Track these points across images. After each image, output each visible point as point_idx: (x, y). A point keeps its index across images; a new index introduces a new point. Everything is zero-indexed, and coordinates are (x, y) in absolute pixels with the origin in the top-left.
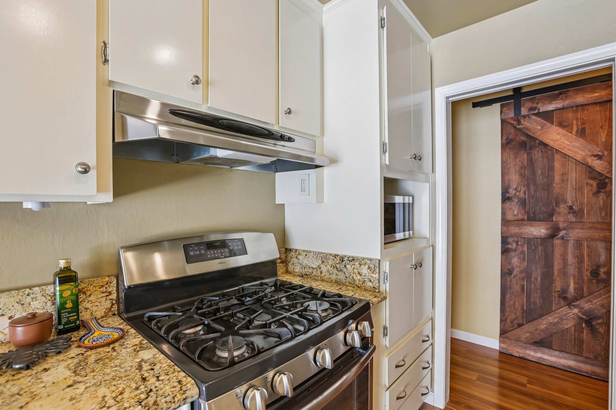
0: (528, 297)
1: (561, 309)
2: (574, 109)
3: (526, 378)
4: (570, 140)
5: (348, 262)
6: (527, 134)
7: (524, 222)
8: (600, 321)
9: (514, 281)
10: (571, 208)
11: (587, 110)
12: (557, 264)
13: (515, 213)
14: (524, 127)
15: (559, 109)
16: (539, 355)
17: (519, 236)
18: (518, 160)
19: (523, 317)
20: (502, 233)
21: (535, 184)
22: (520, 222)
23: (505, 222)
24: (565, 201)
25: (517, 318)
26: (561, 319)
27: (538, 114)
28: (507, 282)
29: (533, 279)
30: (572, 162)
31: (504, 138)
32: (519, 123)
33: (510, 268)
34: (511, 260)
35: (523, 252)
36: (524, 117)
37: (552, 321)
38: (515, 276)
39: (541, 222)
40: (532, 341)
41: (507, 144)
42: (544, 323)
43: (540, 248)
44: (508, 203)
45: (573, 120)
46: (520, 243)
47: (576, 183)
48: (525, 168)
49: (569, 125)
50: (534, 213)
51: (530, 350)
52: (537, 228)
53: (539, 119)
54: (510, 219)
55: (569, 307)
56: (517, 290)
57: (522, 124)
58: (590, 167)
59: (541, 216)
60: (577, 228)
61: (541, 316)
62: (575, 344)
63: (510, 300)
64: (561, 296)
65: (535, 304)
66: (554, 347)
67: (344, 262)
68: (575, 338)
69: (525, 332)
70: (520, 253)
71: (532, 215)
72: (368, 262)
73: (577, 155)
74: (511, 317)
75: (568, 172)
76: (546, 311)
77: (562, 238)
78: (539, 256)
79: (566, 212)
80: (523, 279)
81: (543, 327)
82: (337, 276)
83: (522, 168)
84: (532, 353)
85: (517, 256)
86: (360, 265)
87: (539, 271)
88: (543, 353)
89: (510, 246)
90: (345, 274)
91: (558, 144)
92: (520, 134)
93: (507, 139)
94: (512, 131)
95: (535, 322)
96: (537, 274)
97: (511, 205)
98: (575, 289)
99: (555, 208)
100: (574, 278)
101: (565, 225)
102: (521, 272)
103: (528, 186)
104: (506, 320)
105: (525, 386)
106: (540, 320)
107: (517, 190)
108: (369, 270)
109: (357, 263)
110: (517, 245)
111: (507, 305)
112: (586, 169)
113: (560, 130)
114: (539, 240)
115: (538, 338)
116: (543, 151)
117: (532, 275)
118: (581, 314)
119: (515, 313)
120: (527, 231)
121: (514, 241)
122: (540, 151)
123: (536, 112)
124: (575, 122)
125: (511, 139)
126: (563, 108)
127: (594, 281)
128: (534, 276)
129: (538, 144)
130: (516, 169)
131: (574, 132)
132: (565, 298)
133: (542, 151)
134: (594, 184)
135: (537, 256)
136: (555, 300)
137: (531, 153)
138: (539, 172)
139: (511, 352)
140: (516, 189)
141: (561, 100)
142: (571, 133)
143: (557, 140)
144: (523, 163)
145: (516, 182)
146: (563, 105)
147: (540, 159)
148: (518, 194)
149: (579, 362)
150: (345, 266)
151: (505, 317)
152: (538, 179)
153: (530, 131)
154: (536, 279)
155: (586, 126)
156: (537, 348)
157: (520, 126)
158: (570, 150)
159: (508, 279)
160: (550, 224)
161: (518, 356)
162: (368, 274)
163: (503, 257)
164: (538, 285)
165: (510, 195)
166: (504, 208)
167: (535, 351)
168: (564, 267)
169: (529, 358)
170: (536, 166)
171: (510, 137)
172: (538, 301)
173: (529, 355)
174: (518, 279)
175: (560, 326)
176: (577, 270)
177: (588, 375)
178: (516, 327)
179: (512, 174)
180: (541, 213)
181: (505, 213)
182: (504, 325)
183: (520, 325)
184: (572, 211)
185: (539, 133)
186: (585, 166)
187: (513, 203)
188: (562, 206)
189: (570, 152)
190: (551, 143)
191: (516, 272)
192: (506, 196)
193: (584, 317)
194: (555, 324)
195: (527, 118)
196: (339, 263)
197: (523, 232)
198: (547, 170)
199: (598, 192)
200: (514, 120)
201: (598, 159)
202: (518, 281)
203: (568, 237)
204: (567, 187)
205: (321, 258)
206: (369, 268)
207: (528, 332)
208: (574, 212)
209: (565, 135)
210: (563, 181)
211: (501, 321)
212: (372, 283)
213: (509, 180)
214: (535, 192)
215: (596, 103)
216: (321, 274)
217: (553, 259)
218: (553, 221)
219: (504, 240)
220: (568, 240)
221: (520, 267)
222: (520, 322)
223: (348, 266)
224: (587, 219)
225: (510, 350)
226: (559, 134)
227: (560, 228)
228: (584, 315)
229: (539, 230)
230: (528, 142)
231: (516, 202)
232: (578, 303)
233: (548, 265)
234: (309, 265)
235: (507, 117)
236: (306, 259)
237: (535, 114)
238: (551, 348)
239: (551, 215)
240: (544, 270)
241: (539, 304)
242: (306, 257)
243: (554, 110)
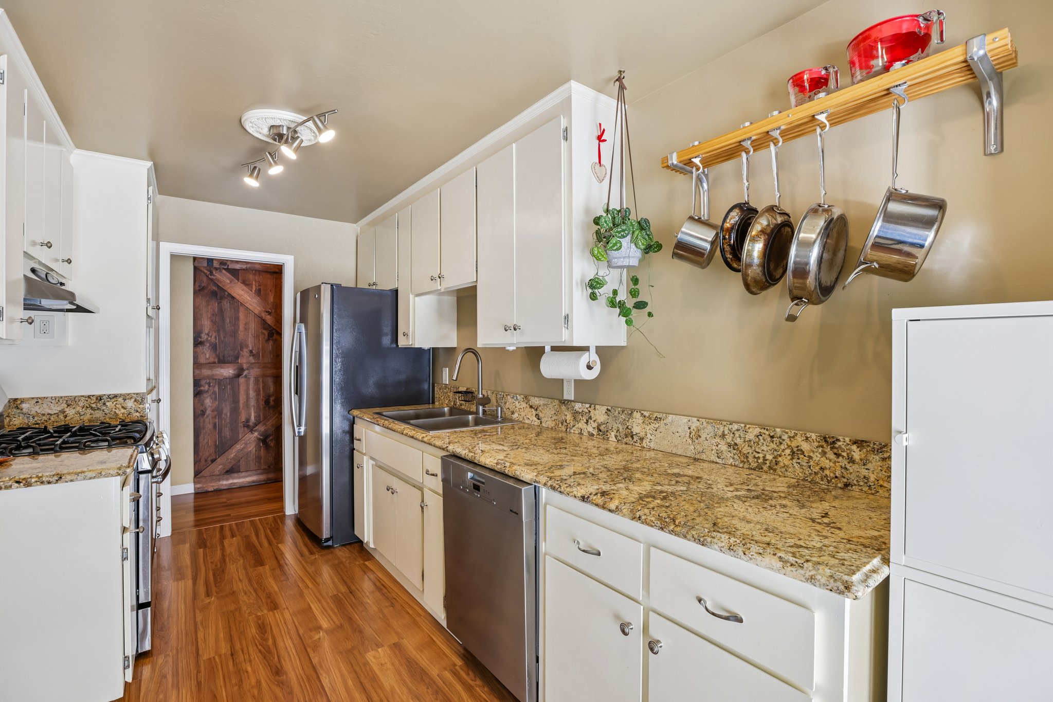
0: (220, 433)
1: (246, 436)
2: (254, 271)
3: (224, 499)
4: (251, 297)
5: (109, 399)
6: (218, 285)
7: (215, 364)
8: (271, 438)
9: (207, 420)
10: (251, 352)
12: (242, 399)
13: (207, 357)
14: (216, 279)
15: (244, 269)
16: (231, 481)
17: (211, 377)
18: (209, 307)
19: (215, 452)
20: (194, 376)
21: (224, 330)
22: (211, 365)
23: (197, 365)
24: (247, 346)
25: (210, 455)
26: (246, 444)
27: (228, 270)
28: (200, 423)
29: (223, 416)
30: (252, 314)
31: (197, 284)
32: (211, 273)
33: (203, 409)
34: (203, 402)
35: (214, 393)
36: (216, 269)
37: (239, 448)
38: (207, 416)
39: (229, 365)
40: (225, 471)
41: (200, 290)
42: (232, 453)
43: (229, 386)
44: (201, 348)
45: (253, 281)
46: (211, 384)
47: (255, 332)
48: (216, 315)
49: (250, 285)
50: (224, 357)
51: (223, 480)
52: (226, 370)
53: (228, 274)
54: (203, 363)
55: (252, 433)
56: (210, 429)
57: (214, 275)
58: (264, 320)
59: (230, 359)
60: (256, 368)
61: (231, 447)
62: (256, 461)
63: (204, 439)
64: (245, 425)
65: (226, 437)
66: (241, 471)
67: (103, 401)
68: (256, 456)
69: (218, 467)
70: (212, 393)
71: (222, 358)
72: (135, 396)
73: (256, 310)
74: (204, 456)
75: (249, 323)
76: (235, 440)
77: (246, 376)
78: (228, 394)
79: (248, 355)
80: (215, 417)
81: (232, 455)
82: (91, 416)
83: (213, 315)
84: (225, 482)
85: (209, 397)
86: (125, 400)
87: (228, 408)
88: (233, 479)
89: (202, 388)
90: (104, 411)
91: (242, 298)
92: (212, 284)
93: (200, 286)
94: (205, 279)
95: (226, 454)
96: (227, 410)
98: (255, 418)
99: (240, 352)
100: (254, 409)
101: (248, 365)
102: (213, 411)
103: (218, 332)
104: (200, 460)
105: (226, 502)
106: (230, 450)
108: (135, 403)
109: (120, 400)
110: (209, 386)
111: (200, 445)
112: (261, 321)
113: (245, 288)
114: (228, 380)
115: (228, 468)
117: (222, 412)
118: (259, 436)
119: (208, 451)
120: (218, 372)
121: (206, 383)
122: (228, 302)
123: (226, 267)
124: (254, 283)
125: (204, 287)
126: (246, 270)
127: (267, 408)
128: (224, 412)
129: (227, 296)
130: (208, 316)
131: (253, 291)
132: (248, 426)
133: (230, 302)
134: (266, 333)
135: (226, 395)
136: (241, 430)
137: (221, 302)
138: (228, 320)
139: (206, 489)
140: (208, 334)
142: (252, 291)
143: (242, 295)
144: (213, 310)
145: (207, 327)
146: (246, 267)
148: (209, 338)
150: (104, 404)
151: (199, 458)
152: (226, 326)
153: (221, 283)
154: (226, 415)
155: (261, 287)
156: (229, 476)
157: (212, 277)
159: (202, 420)
160: (236, 366)
161: (213, 490)
162: (134, 406)
163: (197, 399)
164: (228, 420)
165: (203, 340)
166: (196, 352)
167: (227, 479)
168: (247, 401)
169: (223, 488)
170: (225, 314)
171: (203, 285)
172: (228, 434)
173: (223, 485)
174: (211, 418)
175: (246, 450)
176: (256, 402)
177: (265, 482)
178: (210, 463)
179: (204, 320)
180: (229, 356)
181: (197, 356)
182: (199, 465)
183: (213, 461)
184: (252, 354)
185: (228, 287)
186: (261, 319)
187: (205, 347)
188: (245, 350)
189: (251, 306)
190: (237, 297)
191: (208, 412)
192: (198, 340)
193: (261, 437)
194: (242, 450)
195: (218, 271)
196: (95, 402)
197: (215, 374)
198: (234, 319)
199: (269, 339)
200: (207, 270)
201: (269, 315)
203: (249, 375)
204: (249, 335)
205: (65, 402)
206: (135, 401)
207: (221, 464)
208: (253, 355)
209: (247, 292)
210: (246, 329)
211: (195, 463)
212: (140, 413)
213: (202, 325)
214: (224, 337)
215: (268, 272)
216: (65, 418)
217: (239, 395)
218: (238, 363)
219: (197, 383)
220: (249, 378)
221: (212, 406)
222: (214, 457)
223: (107, 404)
224: (262, 360)
225: (205, 487)
226: (243, 290)
227: (244, 368)
229: (228, 371)
230: (218, 293)
231: (207, 346)
232: (257, 427)
233: (236, 401)
234: (43, 412)
235: (199, 265)
236: (38, 407)
237: (225, 269)
238: (239, 471)
239: (237, 357)
240: (232, 405)
241: (228, 437)
242: (38, 404)
243: (239, 270)
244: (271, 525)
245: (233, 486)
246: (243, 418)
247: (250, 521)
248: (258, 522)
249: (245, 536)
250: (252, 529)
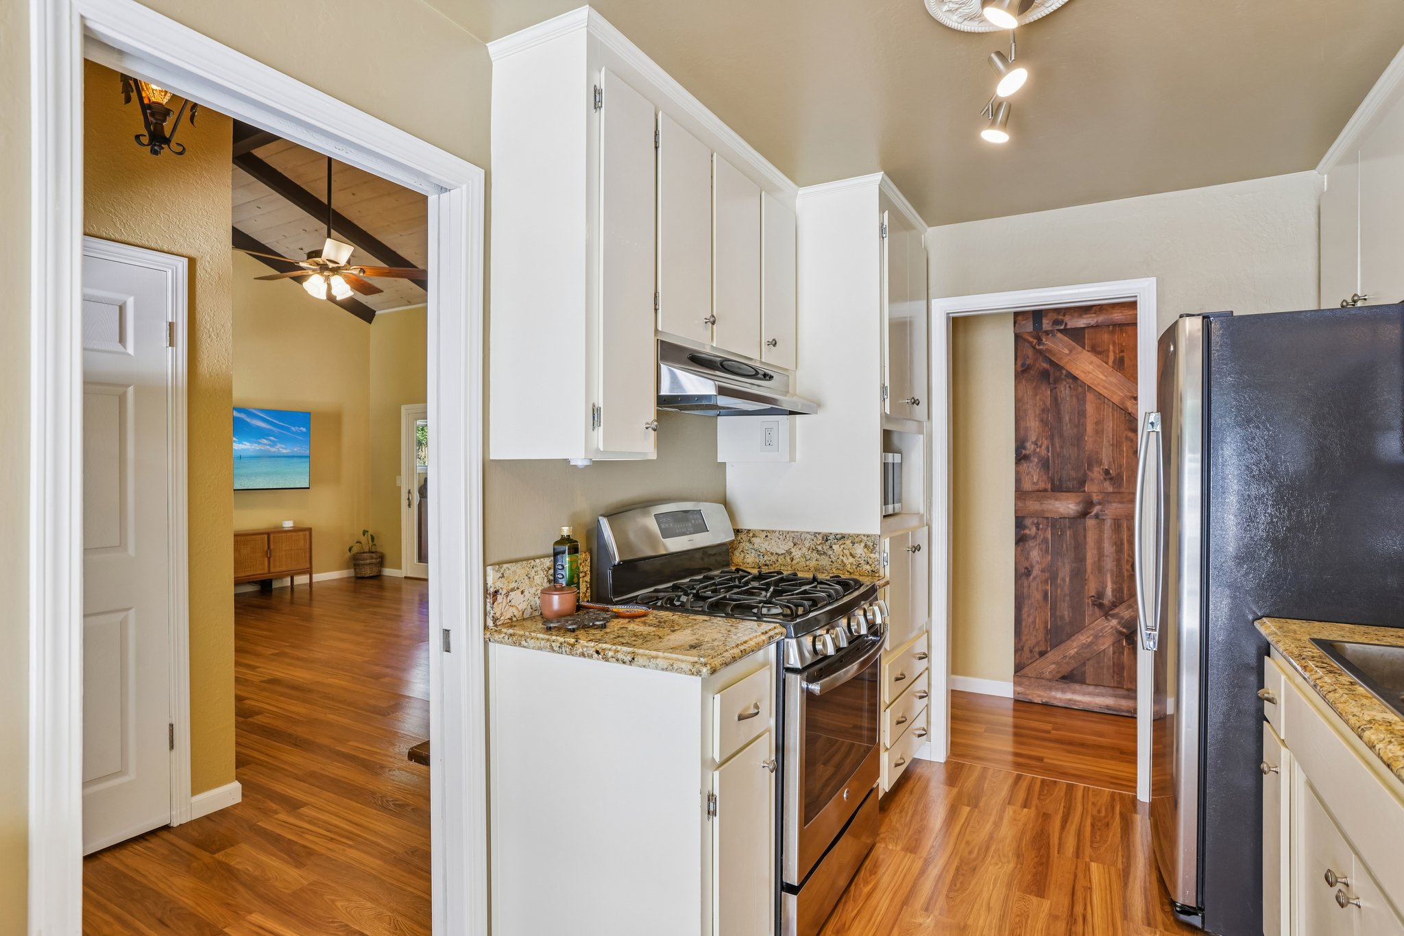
0: (1054, 608)
1: (1096, 622)
2: (1111, 328)
3: (1051, 725)
4: (1106, 374)
5: (836, 541)
6: (1050, 360)
7: (1046, 493)
9: (1034, 585)
10: (1107, 472)
11: (1126, 333)
12: (1091, 556)
13: (1035, 480)
14: (1047, 349)
15: (1092, 327)
16: (1069, 696)
17: (1040, 515)
18: (1038, 398)
19: (1046, 640)
20: (1016, 511)
21: (1061, 436)
22: (1041, 494)
23: (1020, 494)
24: (1100, 463)
25: (1038, 643)
26: (1096, 637)
27: (1065, 331)
28: (1023, 588)
29: (1059, 581)
30: (1108, 405)
31: (1020, 363)
32: (1040, 341)
33: (1028, 567)
34: (1029, 554)
35: (1045, 540)
36: (1047, 333)
37: (1084, 642)
38: (1034, 578)
39: (1069, 494)
40: (1060, 676)
41: (1024, 372)
42: (1073, 647)
43: (1068, 533)
44: (1025, 465)
45: (1109, 345)
46: (1041, 526)
47: (1113, 436)
48: (1048, 410)
49: (1104, 351)
50: (1060, 480)
51: (1057, 689)
52: (1065, 503)
53: (1066, 339)
54: (1028, 490)
55: (1106, 618)
56: (1038, 600)
57: (1044, 344)
58: (1129, 414)
59: (1070, 484)
60: (1114, 502)
61: (1070, 636)
62: (1114, 672)
63: (1029, 616)
64: (1095, 603)
65: (1062, 618)
66: (1087, 682)
67: (829, 542)
68: (1114, 663)
69: (1049, 665)
70: (1042, 542)
71: (1058, 483)
72: (865, 538)
73: (1115, 396)
74: (1029, 642)
75: (1103, 420)
76: (1077, 626)
77: (1097, 516)
78: (1067, 545)
79: (1102, 478)
80: (1046, 582)
81: (1072, 652)
82: (817, 562)
83: (1043, 410)
84: (1059, 695)
85: (1037, 547)
86: (853, 543)
87: (1068, 568)
88: (1074, 692)
89: (1027, 532)
90: (830, 558)
91: (1091, 378)
92: (1041, 359)
93: (1023, 365)
94: (1030, 353)
95: (1063, 646)
96: (1065, 572)
97: (1028, 467)
98: (1113, 592)
99: (1088, 472)
100: (1112, 576)
101: (1100, 497)
102: (1043, 571)
103: (1052, 438)
104: (1023, 649)
105: (1049, 732)
106: (1069, 642)
107: (1037, 445)
108: (866, 550)
109: (848, 542)
110: (1038, 529)
111: (1024, 624)
112: (1125, 417)
113: (1094, 359)
114: (1067, 520)
115: (1066, 670)
116: (1072, 386)
117: (1058, 574)
118: (1121, 627)
119: (1035, 636)
120: (1051, 507)
121: (1033, 523)
122: (1067, 385)
123: (1062, 327)
124: (1111, 347)
125: (1029, 365)
126: (1097, 326)
128: (1060, 575)
129: (1066, 376)
130: (1035, 413)
131: (1110, 363)
132: (1101, 606)
133: (1070, 387)
135: (1064, 546)
136: (1089, 610)
137: (1056, 388)
138: (1067, 418)
139: (1030, 697)
140: (1035, 443)
141: (1095, 313)
142: (1107, 363)
143: (1089, 372)
144: (1044, 403)
145: (1035, 431)
146: (1097, 322)
147: (1068, 399)
148: (1038, 450)
149: (1119, 697)
150: (831, 547)
151: (1021, 644)
152: (1065, 428)
153: (1054, 355)
154: (1064, 580)
155: (1125, 353)
156: (1065, 686)
157: (1041, 347)
158: (1105, 388)
159: (1026, 584)
160: (1080, 497)
161: (1040, 702)
162: (864, 555)
163: (1019, 549)
164: (1066, 589)
165: (1028, 453)
166: (1019, 471)
167: (1064, 691)
168: (1099, 560)
169: (1056, 703)
170: (1062, 408)
171: (1028, 362)
172: (1066, 613)
173: (1056, 698)
174: (1039, 582)
175: (1095, 648)
176: (1115, 563)
177: (1130, 715)
178: (1037, 656)
179: (1029, 420)
180: (1069, 480)
181: (1020, 479)
182: (1021, 656)
183: (1042, 654)
184: (1108, 477)
185: (1066, 360)
186: (1124, 412)
187: (1031, 464)
188: (1096, 469)
189: (1105, 391)
190: (1081, 376)
191: (1035, 572)
192: (1022, 452)
193: (1124, 630)
194: (1090, 645)
195: (1051, 335)
196: (821, 543)
197: (1045, 509)
198: (1076, 415)
200: (1033, 337)
202: (1040, 584)
203: (1103, 515)
204: (1103, 442)
205: (791, 538)
206: (866, 546)
207: (1054, 663)
208: (1111, 479)
209: (1099, 366)
210: (1097, 432)
211: (1016, 651)
212: (870, 565)
213: (1026, 429)
214: (1061, 447)
216: (792, 561)
217: (1085, 548)
218: (1084, 491)
219: (1020, 523)
220: (1104, 519)
221: (1041, 563)
222: (1043, 648)
223: (834, 547)
224: (1126, 488)
225: (1028, 695)
226: (1091, 363)
227: (1094, 501)
228: (1124, 627)
229: (1067, 506)
230: (1051, 372)
231: (1035, 463)
232: (1116, 611)
233: (1080, 559)
234: (771, 551)
235: (1023, 330)
236: (767, 543)
237: (1060, 331)
238: (1082, 682)
239: (1082, 483)
240: (1074, 565)
241: (1067, 619)
242: (767, 539)
243: (1084, 328)
244: (1099, 811)
245: (1073, 704)
246: (1092, 588)
247: (1068, 784)
248: (1080, 794)
249: (1044, 814)
250: (1062, 804)
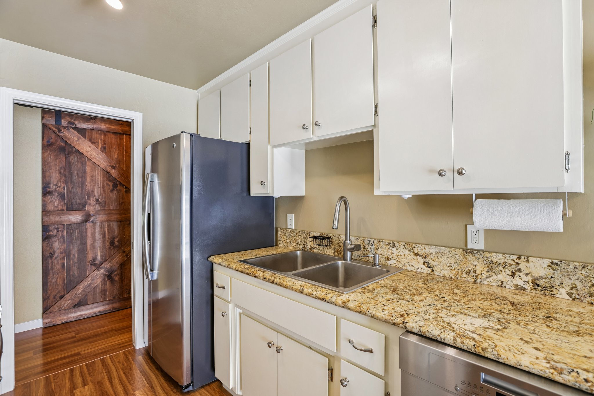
0: (68, 271)
1: (93, 273)
3: (74, 333)
4: (97, 153)
6: (66, 141)
7: (63, 212)
8: (116, 273)
9: (56, 261)
10: (97, 200)
11: (107, 136)
12: (89, 241)
13: (56, 205)
14: (64, 136)
15: (90, 129)
16: (79, 313)
17: (60, 223)
18: (58, 161)
19: (64, 289)
20: (42, 222)
21: (72, 182)
22: (60, 212)
23: (45, 212)
24: (94, 196)
25: (59, 292)
26: (93, 280)
27: (75, 129)
28: (49, 264)
29: (71, 257)
30: (98, 169)
31: (46, 140)
32: (60, 131)
33: (52, 252)
34: (52, 245)
35: (63, 237)
36: (64, 127)
37: (87, 284)
38: (56, 258)
39: (77, 211)
40: (73, 305)
41: (48, 146)
42: (80, 289)
43: (76, 231)
44: (49, 197)
45: (99, 140)
46: (60, 229)
47: (100, 183)
48: (65, 168)
49: (96, 142)
50: (72, 204)
51: (71, 313)
52: (75, 216)
53: (76, 132)
54: (51, 210)
55: (98, 270)
56: (58, 269)
57: (62, 133)
58: (109, 173)
59: (77, 207)
60: (102, 214)
61: (78, 284)
62: (102, 294)
63: (52, 279)
64: (92, 264)
65: (73, 275)
66: (88, 303)
68: (102, 290)
69: (66, 302)
70: (61, 237)
71: (70, 206)
73: (102, 164)
74: (53, 293)
75: (96, 175)
76: (82, 278)
77: (93, 222)
78: (76, 238)
79: (95, 203)
80: (63, 258)
81: (80, 291)
83: (61, 168)
84: (73, 315)
85: (58, 241)
87: (76, 249)
88: (81, 311)
89: (51, 233)
91: (89, 154)
92: (60, 140)
93: (48, 142)
94: (53, 136)
95: (74, 290)
96: (75, 251)
97: (51, 198)
98: (101, 257)
99: (87, 200)
100: (100, 249)
101: (94, 212)
102: (61, 253)
103: (66, 183)
104: (49, 298)
105: (75, 337)
106: (78, 287)
107: (57, 186)
110: (58, 231)
111: (49, 284)
112: (106, 174)
113: (91, 145)
114: (76, 225)
115: (75, 302)
116: (79, 157)
117: (71, 253)
118: (105, 272)
119: (57, 289)
120: (66, 219)
121: (54, 228)
122: (76, 157)
123: (74, 126)
124: (100, 141)
125: (52, 142)
126: (93, 130)
127: (112, 248)
129: (75, 151)
130: (56, 169)
131: (99, 148)
132: (95, 265)
133: (77, 157)
134: (111, 184)
135: (74, 238)
136: (89, 268)
137: (69, 157)
138: (76, 173)
139: (55, 323)
140: (56, 185)
141: (92, 123)
142: (98, 148)
143: (89, 151)
144: (62, 164)
145: (56, 179)
146: (93, 127)
147: (76, 163)
148: (58, 189)
149: (105, 305)
151: (48, 296)
152: (74, 178)
153: (69, 140)
154: (74, 256)
155: (106, 145)
156: (77, 309)
157: (60, 134)
158: (97, 160)
159: (50, 262)
160: (84, 213)
161: (61, 323)
163: (44, 243)
164: (76, 260)
165: (51, 190)
166: (45, 201)
167: (75, 312)
168: (94, 243)
169: (71, 320)
170: (73, 168)
171: (51, 141)
172: (76, 272)
173: (71, 318)
175: (92, 285)
176: (102, 243)
177: (111, 311)
178: (58, 299)
179: (52, 172)
180: (77, 204)
181: (46, 205)
182: (47, 302)
183: (61, 297)
184: (98, 202)
185: (76, 143)
186: (106, 172)
187: (53, 197)
188: (92, 199)
189: (97, 161)
190: (85, 153)
191: (56, 254)
192: (47, 190)
193: (107, 273)
194: (89, 285)
195: (66, 129)
197: (63, 220)
198: (81, 172)
199: (113, 190)
200: (55, 128)
201: (113, 169)
202: (60, 260)
203: (96, 221)
204: (95, 186)
207: (69, 300)
208: (99, 203)
209: (94, 149)
210: (92, 181)
211: (44, 300)
213: (50, 177)
214: (72, 188)
215: (112, 133)
217: (86, 238)
218: (86, 210)
219: (45, 229)
220: (96, 223)
221: (60, 249)
222: (62, 294)
224: (107, 207)
225: (53, 322)
226: (90, 147)
227: (91, 214)
228: (107, 272)
229: (76, 217)
230: (66, 148)
231: (56, 196)
232: (103, 265)
233: (83, 243)
235: (48, 123)
237: (73, 128)
238: (86, 304)
239: (85, 205)
240: (80, 247)
241: (76, 275)
243: (86, 129)
244: (123, 365)
245: (82, 317)
246: (90, 257)
247: (101, 360)
248: (109, 361)
249: (98, 382)
250: (104, 371)
